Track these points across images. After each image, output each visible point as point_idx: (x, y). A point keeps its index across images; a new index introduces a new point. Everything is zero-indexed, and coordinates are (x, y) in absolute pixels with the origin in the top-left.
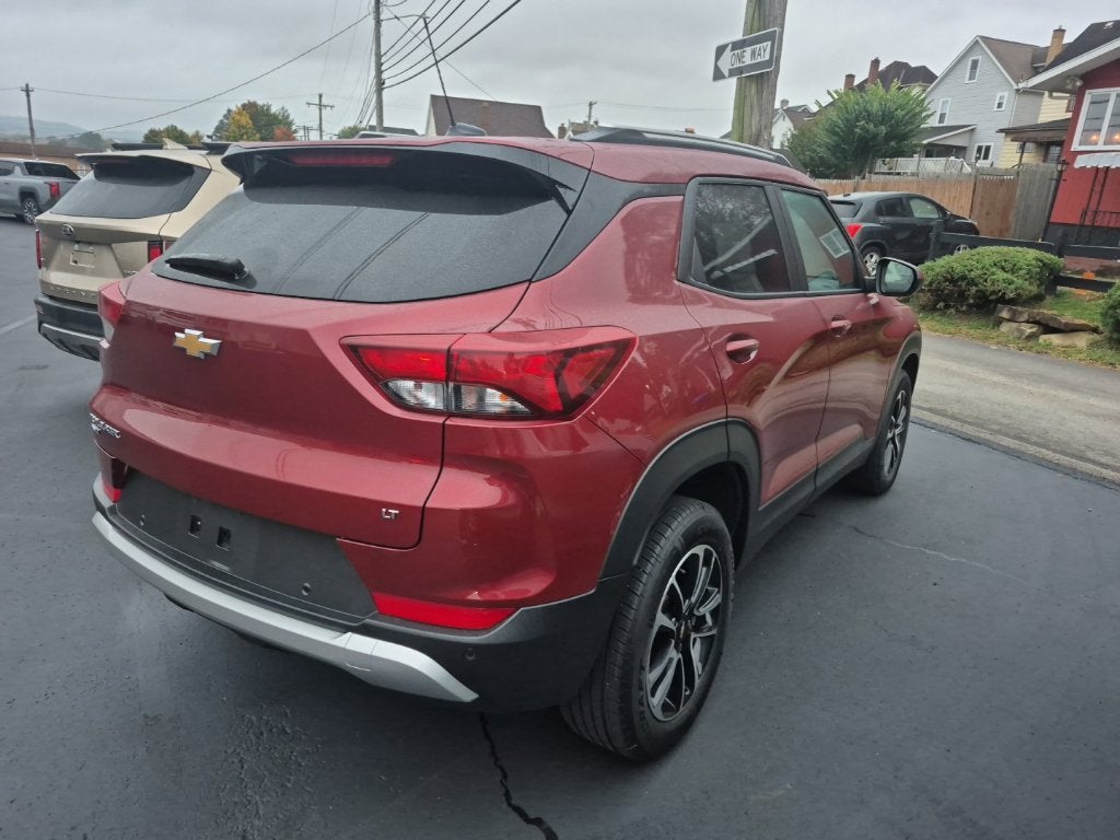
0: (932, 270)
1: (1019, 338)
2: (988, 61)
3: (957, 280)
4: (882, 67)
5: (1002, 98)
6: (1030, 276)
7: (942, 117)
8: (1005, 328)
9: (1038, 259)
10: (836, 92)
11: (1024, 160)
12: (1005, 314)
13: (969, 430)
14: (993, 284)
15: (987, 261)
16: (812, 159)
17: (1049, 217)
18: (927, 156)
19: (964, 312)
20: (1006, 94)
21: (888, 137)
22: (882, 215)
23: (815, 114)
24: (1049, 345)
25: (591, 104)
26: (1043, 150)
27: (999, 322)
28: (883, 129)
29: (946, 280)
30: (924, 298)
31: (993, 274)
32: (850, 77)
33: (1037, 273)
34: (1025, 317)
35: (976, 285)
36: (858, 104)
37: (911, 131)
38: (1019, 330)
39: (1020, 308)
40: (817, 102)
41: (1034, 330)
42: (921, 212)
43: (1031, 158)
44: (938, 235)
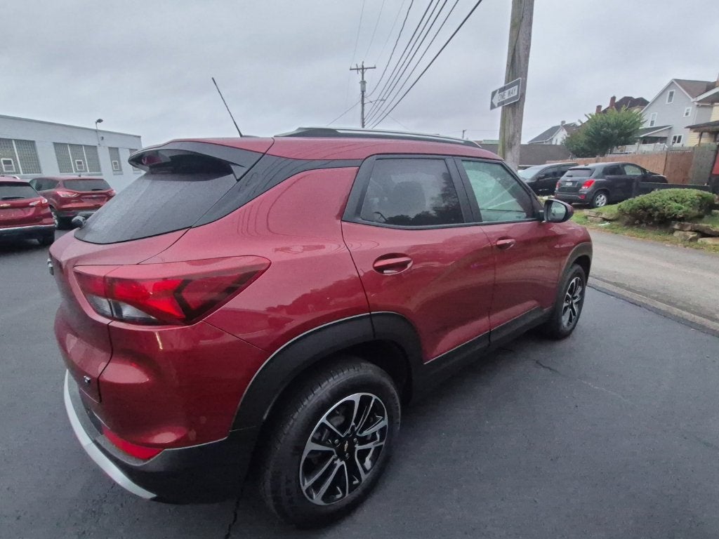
0: (632, 203)
1: (685, 240)
2: (679, 92)
3: (647, 208)
4: (617, 100)
5: (688, 110)
6: (693, 204)
7: (652, 123)
8: (676, 234)
9: (698, 195)
10: (590, 115)
11: (702, 141)
12: (676, 227)
13: (636, 297)
14: (669, 210)
15: (665, 197)
16: (577, 149)
17: (711, 172)
18: (643, 143)
19: (652, 226)
20: (691, 108)
21: (620, 135)
22: (607, 174)
23: (579, 127)
24: (705, 244)
25: (464, 131)
26: (714, 136)
27: (673, 231)
28: (617, 131)
29: (640, 208)
30: (627, 218)
31: (670, 204)
32: (599, 107)
33: (698, 203)
34: (689, 228)
35: (658, 210)
36: (602, 119)
37: (634, 131)
38: (685, 236)
39: (686, 223)
40: (579, 121)
41: (695, 235)
42: (631, 172)
43: (706, 140)
44: (638, 184)
